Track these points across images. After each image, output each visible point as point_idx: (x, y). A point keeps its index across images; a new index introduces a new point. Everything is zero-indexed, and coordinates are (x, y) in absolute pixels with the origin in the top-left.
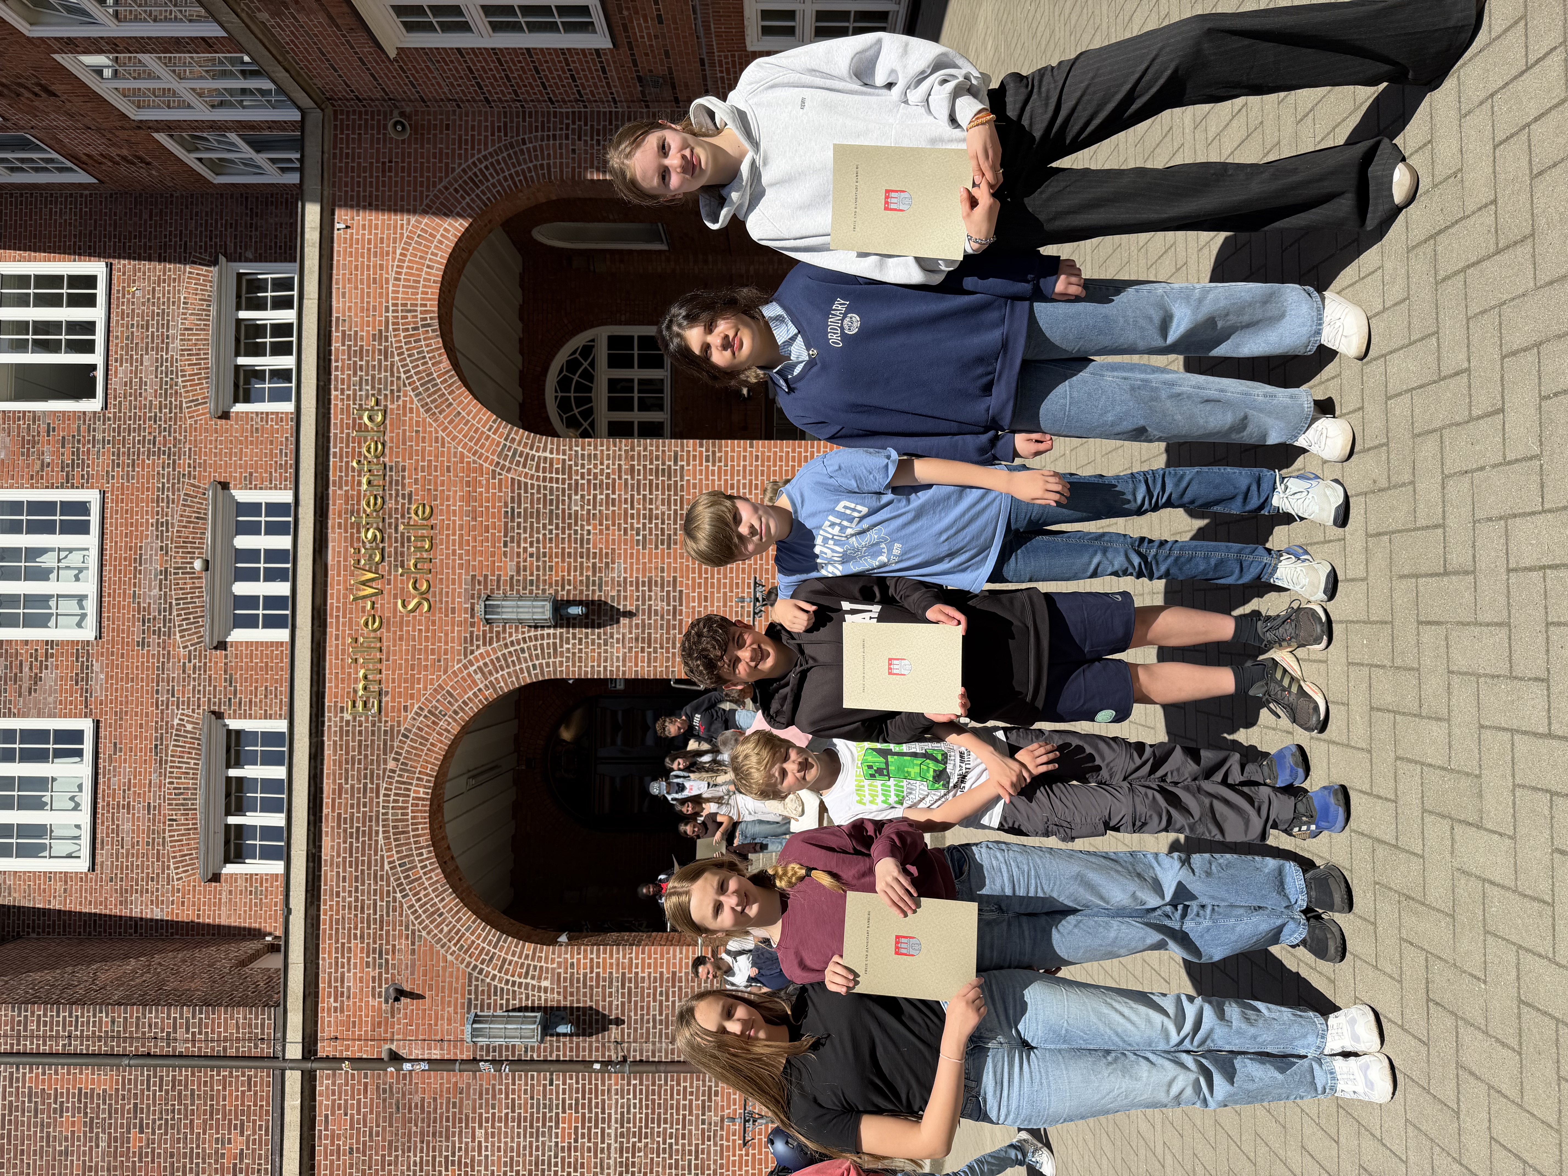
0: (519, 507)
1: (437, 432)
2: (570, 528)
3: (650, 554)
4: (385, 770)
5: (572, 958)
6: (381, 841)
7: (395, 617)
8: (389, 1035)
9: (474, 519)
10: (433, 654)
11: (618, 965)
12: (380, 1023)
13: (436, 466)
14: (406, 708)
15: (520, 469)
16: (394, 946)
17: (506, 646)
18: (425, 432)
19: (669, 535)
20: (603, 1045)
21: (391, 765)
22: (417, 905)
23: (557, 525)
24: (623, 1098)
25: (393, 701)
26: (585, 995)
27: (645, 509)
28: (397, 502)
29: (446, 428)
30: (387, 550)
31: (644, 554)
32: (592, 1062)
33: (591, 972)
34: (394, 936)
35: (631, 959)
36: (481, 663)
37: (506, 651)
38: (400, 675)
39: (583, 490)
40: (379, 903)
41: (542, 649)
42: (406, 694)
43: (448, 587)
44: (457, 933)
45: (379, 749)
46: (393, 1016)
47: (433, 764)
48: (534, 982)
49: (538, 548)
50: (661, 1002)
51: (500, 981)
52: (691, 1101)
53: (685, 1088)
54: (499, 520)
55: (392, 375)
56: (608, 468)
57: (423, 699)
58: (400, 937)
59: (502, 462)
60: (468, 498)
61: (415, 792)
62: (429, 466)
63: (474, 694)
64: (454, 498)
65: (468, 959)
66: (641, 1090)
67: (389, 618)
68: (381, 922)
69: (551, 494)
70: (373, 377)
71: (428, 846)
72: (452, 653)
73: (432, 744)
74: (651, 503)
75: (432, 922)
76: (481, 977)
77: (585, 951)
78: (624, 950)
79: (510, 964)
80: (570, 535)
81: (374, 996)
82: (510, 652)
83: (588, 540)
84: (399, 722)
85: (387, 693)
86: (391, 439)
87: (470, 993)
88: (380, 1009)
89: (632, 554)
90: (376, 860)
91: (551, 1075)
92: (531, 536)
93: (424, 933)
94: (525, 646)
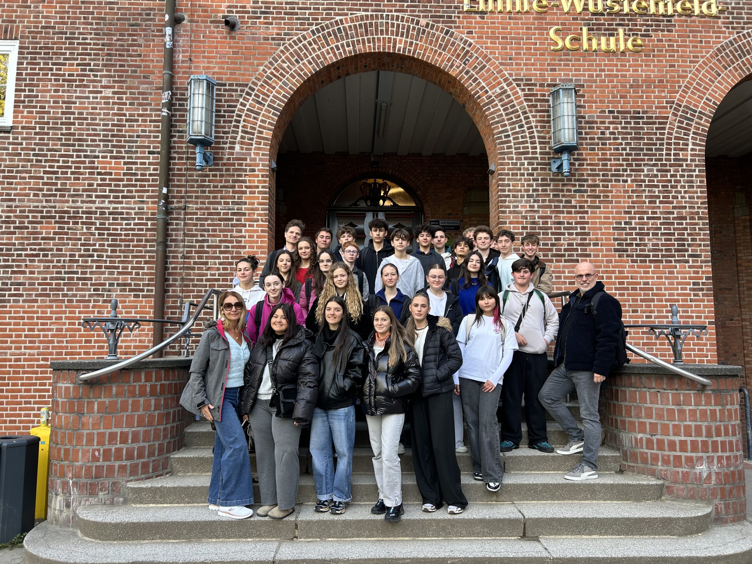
0: (644, 123)
1: (702, 57)
2: (628, 165)
3: (609, 234)
4: (419, 16)
5: (259, 170)
6: (359, 14)
7: (546, 24)
8: (196, 18)
9: (631, 86)
10: (516, 54)
11: (252, 209)
12: (206, 11)
13: (674, 56)
14: (471, 33)
15: (676, 124)
16: (271, 24)
17: (525, 113)
18: (702, 47)
19: (626, 251)
20: (182, 197)
21: (423, 22)
22: (305, 42)
23: (630, 155)
24: (136, 214)
25: (476, 23)
26: (227, 181)
27: (648, 229)
28: (642, 25)
29: (706, 65)
30: (602, 17)
31: (609, 228)
32: (167, 186)
33: (246, 187)
34: (280, 24)
35: (257, 220)
36: (509, 92)
37: (520, 112)
38: (498, 28)
39: (662, 176)
40: (307, 11)
41: (523, 143)
42: (482, 33)
43: (573, 65)
44: (281, 74)
45: (435, 12)
46: (212, 22)
47: (424, 55)
48: (239, 138)
49: (609, 139)
50: (220, 247)
51: (240, 110)
52: (131, 273)
53: (143, 268)
54: (632, 107)
55: (745, 23)
56: (682, 197)
57: (478, 46)
58: (279, 29)
59: (681, 109)
60: (648, 81)
61: (401, 41)
62: (673, 51)
63: (483, 87)
64: (648, 71)
65: (259, 83)
66: (142, 230)
67: (545, 19)
68: (292, 14)
69: (657, 150)
70: (742, 8)
71: (355, 51)
72: (517, 69)
73: (440, 54)
74: (654, 234)
75: (291, 54)
76: (244, 94)
77: (265, 182)
78: (265, 215)
79: (255, 118)
80: (622, 165)
81: (229, 7)
82: (519, 116)
83: (619, 181)
84: (459, 27)
85: (483, 18)
86: (694, 22)
87: (230, 85)
88: (218, 11)
89: (608, 218)
90: (343, 10)
91: (158, 153)
92: (619, 133)
93: (282, 48)
94: (525, 128)
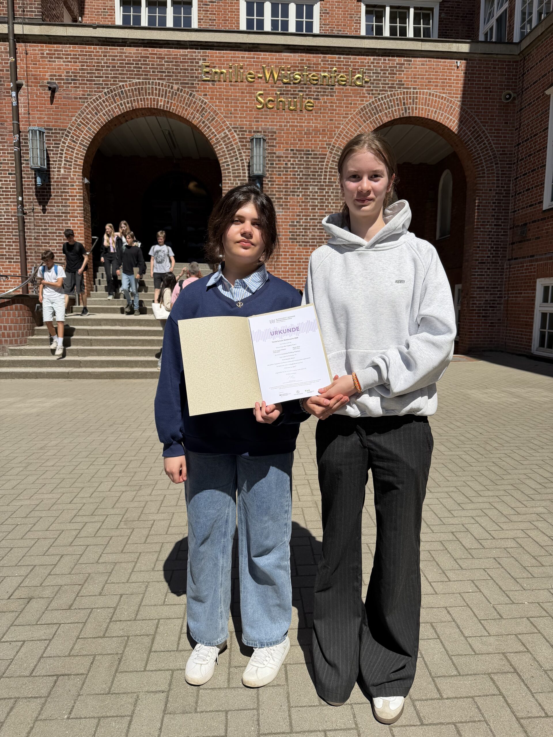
0: (312, 158)
1: (351, 114)
2: (300, 185)
3: (287, 229)
4: (173, 83)
5: (77, 185)
6: (134, 81)
7: (254, 89)
8: (30, 84)
9: (305, 134)
10: (235, 110)
11: (74, 210)
12: (36, 79)
13: (333, 113)
14: (206, 95)
15: (331, 159)
16: (79, 87)
17: (239, 150)
18: (351, 108)
19: (296, 239)
20: (31, 202)
21: (176, 87)
22: (101, 101)
23: (302, 178)
24: (5, 212)
25: (210, 88)
26: (57, 192)
27: (310, 226)
28: (314, 92)
29: (353, 119)
30: (289, 86)
31: (287, 225)
32: (22, 196)
33: (69, 196)
34: (84, 88)
35: (77, 217)
36: (230, 136)
37: (236, 150)
38: (223, 92)
39: (320, 192)
40: (101, 79)
41: (237, 170)
42: (213, 95)
43: (270, 118)
44: (87, 122)
45: (184, 80)
46: (40, 86)
47: (176, 110)
48: (63, 165)
49: (290, 168)
50: (56, 233)
51: (63, 146)
52: (5, 249)
53: (12, 246)
54: (305, 147)
55: (381, 91)
56: (332, 206)
57: (210, 104)
58: (84, 91)
59: (335, 149)
60: (316, 130)
61: (161, 100)
62: (333, 110)
63: (213, 133)
64: (316, 123)
65: (73, 128)
66: (9, 222)
67: (253, 86)
68: (91, 81)
69: (318, 175)
70: (380, 80)
71: (132, 107)
72: (235, 121)
73: (186, 109)
74: (313, 229)
75: (92, 108)
76: (64, 136)
77: (80, 193)
78: (81, 213)
79: (72, 152)
80: (297, 185)
81: (51, 76)
82: (235, 152)
83: (294, 195)
84: (198, 91)
85: (213, 85)
86: (347, 89)
87: (55, 129)
88: (44, 79)
89: (287, 219)
90: (124, 78)
91: (14, 174)
92: (296, 164)
93: (86, 104)
94: (239, 160)
